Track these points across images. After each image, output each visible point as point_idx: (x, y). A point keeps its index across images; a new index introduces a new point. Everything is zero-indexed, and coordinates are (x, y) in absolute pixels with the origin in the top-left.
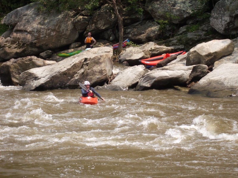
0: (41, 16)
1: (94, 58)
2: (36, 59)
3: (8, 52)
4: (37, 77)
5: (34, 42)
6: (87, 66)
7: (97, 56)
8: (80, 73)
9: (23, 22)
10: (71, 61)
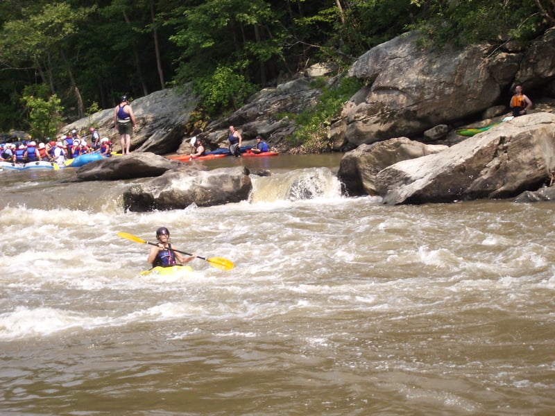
0: (423, 57)
1: (519, 136)
2: (409, 144)
3: (364, 132)
4: (409, 178)
5: (412, 108)
6: (506, 152)
7: (524, 133)
8: (492, 167)
9: (390, 70)
10: (475, 143)
